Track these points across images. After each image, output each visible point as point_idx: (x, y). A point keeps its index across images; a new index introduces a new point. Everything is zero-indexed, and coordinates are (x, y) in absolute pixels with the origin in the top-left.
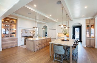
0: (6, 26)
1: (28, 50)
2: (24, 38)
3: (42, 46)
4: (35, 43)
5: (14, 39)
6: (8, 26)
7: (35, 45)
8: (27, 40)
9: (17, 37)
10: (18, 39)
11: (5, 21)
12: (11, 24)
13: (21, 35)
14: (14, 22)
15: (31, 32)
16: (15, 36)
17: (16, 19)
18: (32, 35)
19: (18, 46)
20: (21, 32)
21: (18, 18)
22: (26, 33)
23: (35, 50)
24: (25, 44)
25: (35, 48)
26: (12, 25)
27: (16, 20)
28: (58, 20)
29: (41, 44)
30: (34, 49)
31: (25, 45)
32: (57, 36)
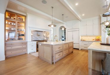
0: (12, 24)
1: (43, 60)
2: (36, 42)
3: (63, 54)
4: (54, 50)
5: (22, 43)
6: (15, 24)
7: (54, 53)
8: (40, 45)
9: (26, 41)
10: (28, 43)
11: (10, 18)
12: (18, 23)
13: (32, 38)
14: (23, 20)
15: (45, 35)
16: (24, 39)
17: (25, 15)
18: (45, 39)
19: (28, 53)
20: (32, 34)
21: (28, 14)
22: (38, 35)
23: (54, 61)
24: (37, 51)
25: (54, 58)
26: (20, 24)
27: (25, 17)
28: (83, 15)
29: (62, 51)
30: (52, 60)
31: (38, 53)
32: (80, 40)
